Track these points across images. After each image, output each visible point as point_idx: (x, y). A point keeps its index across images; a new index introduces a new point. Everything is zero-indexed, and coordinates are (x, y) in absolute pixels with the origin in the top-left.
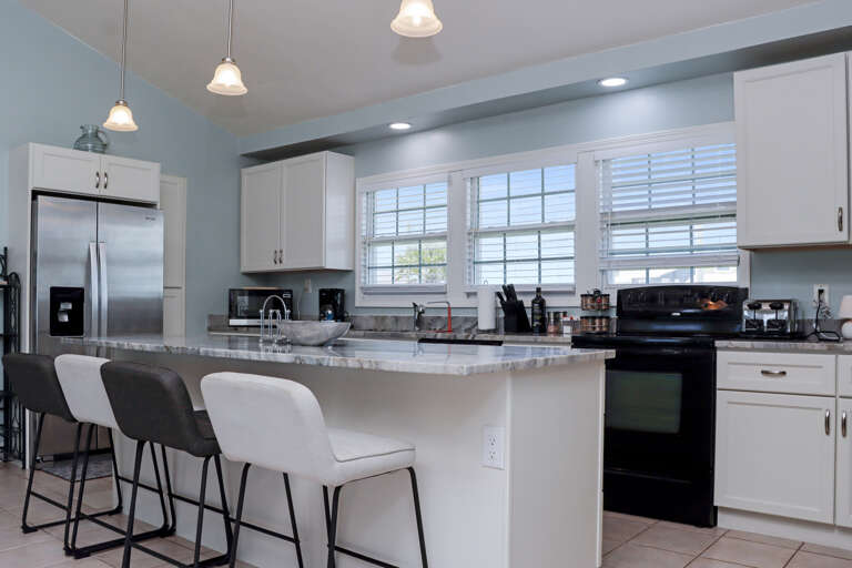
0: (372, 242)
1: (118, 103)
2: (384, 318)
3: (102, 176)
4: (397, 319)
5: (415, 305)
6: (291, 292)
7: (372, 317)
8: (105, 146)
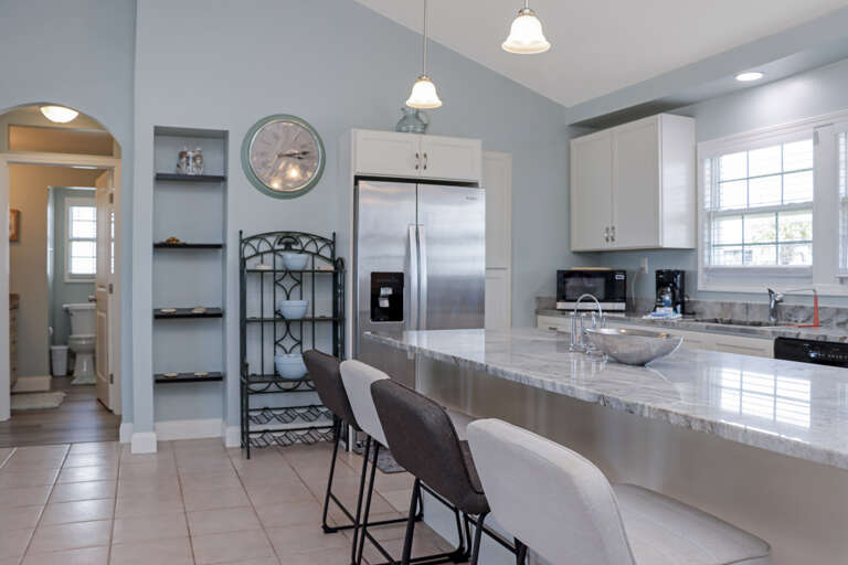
0: (717, 214)
1: (420, 78)
2: (732, 305)
3: (421, 156)
4: (747, 306)
5: (770, 291)
6: (624, 272)
7: (716, 303)
8: (425, 126)
